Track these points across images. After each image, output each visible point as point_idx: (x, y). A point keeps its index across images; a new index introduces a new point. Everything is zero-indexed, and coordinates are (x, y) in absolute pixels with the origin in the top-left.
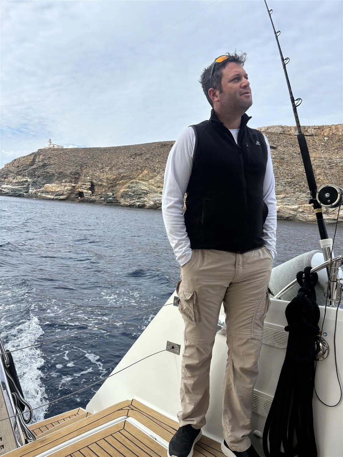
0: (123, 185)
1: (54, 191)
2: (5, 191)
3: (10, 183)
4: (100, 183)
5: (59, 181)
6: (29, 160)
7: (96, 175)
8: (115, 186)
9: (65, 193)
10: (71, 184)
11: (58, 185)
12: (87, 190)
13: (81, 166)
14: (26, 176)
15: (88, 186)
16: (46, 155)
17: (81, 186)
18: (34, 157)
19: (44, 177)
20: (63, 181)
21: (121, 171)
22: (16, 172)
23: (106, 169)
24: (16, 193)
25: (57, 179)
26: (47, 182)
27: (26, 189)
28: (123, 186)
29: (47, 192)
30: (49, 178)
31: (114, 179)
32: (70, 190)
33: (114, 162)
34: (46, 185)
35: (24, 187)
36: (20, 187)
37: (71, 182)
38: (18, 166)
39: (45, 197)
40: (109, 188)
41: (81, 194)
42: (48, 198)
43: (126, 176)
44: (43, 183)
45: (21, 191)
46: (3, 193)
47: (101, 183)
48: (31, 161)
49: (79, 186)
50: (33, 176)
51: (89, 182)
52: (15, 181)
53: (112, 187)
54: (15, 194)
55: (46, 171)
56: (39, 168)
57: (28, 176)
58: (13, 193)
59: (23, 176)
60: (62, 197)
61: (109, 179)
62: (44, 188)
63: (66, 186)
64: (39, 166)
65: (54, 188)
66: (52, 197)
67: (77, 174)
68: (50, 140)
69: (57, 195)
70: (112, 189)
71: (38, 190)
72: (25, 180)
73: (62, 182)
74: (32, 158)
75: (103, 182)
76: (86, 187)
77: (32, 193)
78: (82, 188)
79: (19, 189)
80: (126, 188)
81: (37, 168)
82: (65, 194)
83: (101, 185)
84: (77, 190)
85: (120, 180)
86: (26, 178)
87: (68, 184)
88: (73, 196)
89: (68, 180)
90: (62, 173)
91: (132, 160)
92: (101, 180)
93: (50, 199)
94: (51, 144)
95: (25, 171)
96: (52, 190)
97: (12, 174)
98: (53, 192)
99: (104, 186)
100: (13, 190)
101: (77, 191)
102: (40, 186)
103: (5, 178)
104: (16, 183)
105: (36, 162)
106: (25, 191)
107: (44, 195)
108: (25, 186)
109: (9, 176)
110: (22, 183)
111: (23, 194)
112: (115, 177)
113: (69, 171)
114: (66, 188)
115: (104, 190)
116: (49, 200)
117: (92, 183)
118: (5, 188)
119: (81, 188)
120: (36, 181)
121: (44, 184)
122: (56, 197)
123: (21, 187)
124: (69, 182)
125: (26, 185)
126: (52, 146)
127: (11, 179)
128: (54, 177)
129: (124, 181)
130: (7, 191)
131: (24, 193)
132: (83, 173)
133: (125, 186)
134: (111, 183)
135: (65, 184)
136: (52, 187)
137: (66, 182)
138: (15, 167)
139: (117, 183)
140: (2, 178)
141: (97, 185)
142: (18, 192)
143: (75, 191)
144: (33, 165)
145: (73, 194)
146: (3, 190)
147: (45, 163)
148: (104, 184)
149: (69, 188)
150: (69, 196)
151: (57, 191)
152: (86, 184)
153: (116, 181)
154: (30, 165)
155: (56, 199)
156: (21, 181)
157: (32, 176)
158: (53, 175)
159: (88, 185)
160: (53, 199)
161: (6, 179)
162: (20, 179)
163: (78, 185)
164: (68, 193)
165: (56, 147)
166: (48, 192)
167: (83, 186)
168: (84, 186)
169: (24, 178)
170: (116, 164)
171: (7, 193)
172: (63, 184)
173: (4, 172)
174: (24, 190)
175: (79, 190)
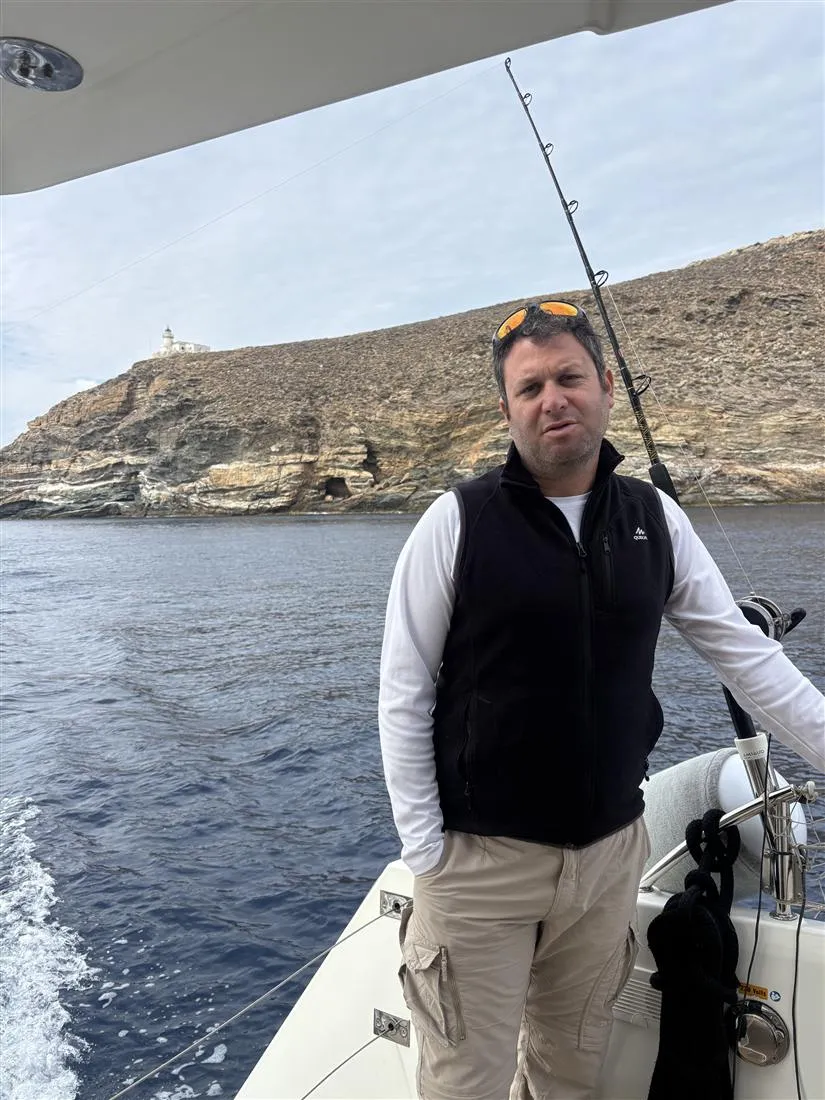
0: (475, 441)
1: (246, 485)
2: (55, 503)
3: (59, 476)
4: (394, 442)
5: (257, 450)
6: (114, 400)
7: (373, 418)
8: (447, 446)
9: (284, 489)
10: (299, 455)
11: (257, 465)
12: (355, 469)
13: (312, 397)
14: (114, 448)
15: (359, 456)
16: (178, 375)
17: (334, 460)
18: (129, 386)
19: (204, 442)
20: (273, 449)
21: (460, 395)
22: (77, 439)
23: (399, 395)
24: (92, 507)
25: (251, 444)
26: (214, 456)
27: (124, 490)
28: (475, 445)
29: (222, 492)
30: (221, 445)
31: (443, 426)
32: (298, 477)
33: (418, 371)
34: (213, 467)
35: (115, 485)
36: (101, 487)
37: (299, 449)
38: (79, 423)
39: (218, 507)
40: (427, 456)
41: (335, 486)
42: (230, 509)
43: (483, 410)
44: (203, 462)
45: (105, 496)
46: (50, 509)
47: (399, 444)
48: (122, 399)
49: (327, 461)
50: (142, 446)
51: (360, 442)
52: (79, 469)
53: (438, 450)
54: (91, 511)
55: (207, 423)
56: (161, 417)
57: (122, 448)
58: (84, 505)
59: (106, 450)
60: (275, 502)
61: (425, 428)
62: (207, 479)
63: (284, 464)
64: (163, 413)
65: (245, 474)
66: (244, 505)
67: (309, 423)
68: (168, 330)
69: (257, 497)
70: (438, 458)
71: (187, 487)
72: (113, 461)
73: (271, 453)
74: (124, 390)
75: (406, 439)
76: (352, 461)
77: (159, 499)
78: (337, 464)
79: (98, 492)
80: (485, 449)
81: (155, 419)
82: (285, 491)
83: (400, 448)
84: (322, 474)
85: (463, 426)
86: (116, 456)
87: (290, 458)
88: (310, 494)
89: (285, 443)
90: (263, 422)
91: (478, 357)
92: (397, 434)
93: (236, 514)
94: (172, 343)
95: (109, 434)
96: (238, 484)
97: (63, 448)
98: (243, 488)
99: (409, 453)
100: (81, 498)
101: (321, 477)
102: (189, 474)
103: (41, 463)
104: (83, 473)
105: (136, 403)
106: (120, 496)
107: (214, 503)
108: (116, 480)
109: (51, 455)
110: (107, 472)
111: (117, 506)
112: (443, 417)
113: (287, 416)
114: (285, 471)
115: (411, 464)
116: (234, 515)
117: (367, 444)
118: (50, 495)
119: (335, 467)
120: (174, 459)
121: (207, 465)
122: (256, 504)
123: (104, 486)
124: (293, 451)
125: (119, 476)
126: (177, 348)
127: (64, 464)
128: (239, 439)
129: (477, 427)
130: (61, 503)
131: (120, 504)
132: (324, 417)
133: (480, 443)
134: (434, 440)
135: (280, 458)
136: (236, 470)
137: (282, 451)
138: (69, 425)
139: (453, 435)
140: (33, 464)
141: (384, 449)
142: (98, 503)
143: (312, 478)
144: (127, 413)
145: (309, 487)
146: (45, 500)
147: (187, 400)
148: (411, 444)
149: (296, 469)
150: (296, 496)
151: (255, 483)
152: (352, 449)
153: (446, 430)
154: (118, 414)
155: (259, 511)
156: (103, 465)
157: (138, 447)
158: (235, 432)
159: (359, 453)
160: (247, 512)
161: (46, 467)
162: (95, 459)
163: (323, 458)
164: (293, 488)
165: (191, 349)
166: (224, 491)
167: (341, 457)
168: (345, 459)
169: (111, 455)
170: (429, 377)
171: (62, 509)
172: (273, 459)
173: (33, 444)
174: (117, 493)
175: (331, 472)
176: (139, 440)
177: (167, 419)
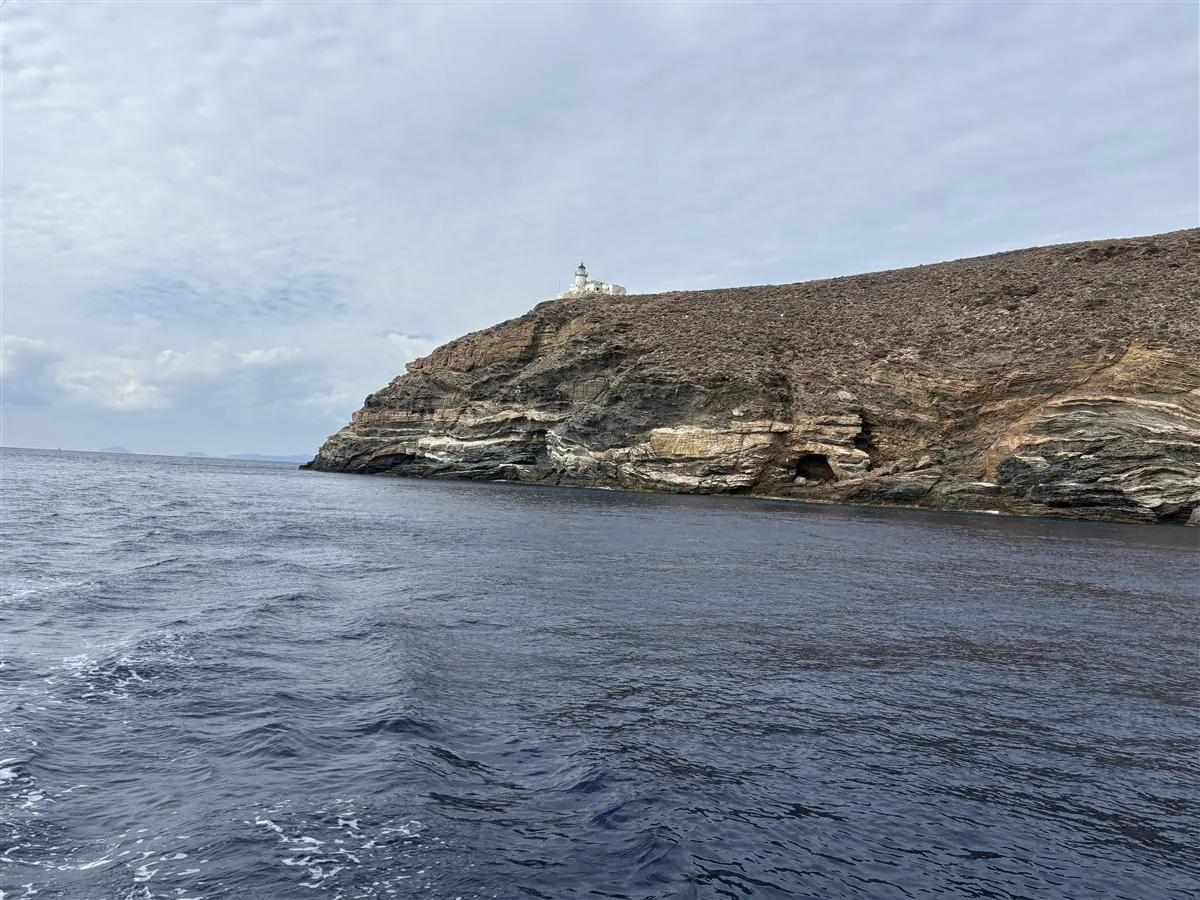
0: (1015, 419)
1: (698, 456)
2: (441, 459)
3: (443, 428)
4: (899, 414)
5: (716, 411)
6: (517, 343)
7: (866, 381)
8: (973, 424)
9: (745, 464)
10: (768, 423)
11: (713, 431)
12: (844, 445)
13: (777, 352)
14: (514, 400)
15: (851, 429)
16: (603, 318)
17: (816, 432)
18: (536, 329)
19: (646, 399)
20: (736, 412)
21: (994, 359)
22: (470, 387)
23: (901, 354)
24: (485, 468)
25: (706, 405)
26: (655, 418)
27: (523, 451)
28: (1014, 425)
29: (664, 462)
30: (668, 403)
31: (970, 397)
32: (765, 450)
33: (922, 327)
34: (655, 430)
35: (512, 444)
36: (496, 444)
37: (769, 415)
38: (471, 369)
39: (659, 481)
40: (947, 435)
41: (813, 465)
42: (676, 485)
43: (1032, 379)
44: (643, 424)
45: (500, 457)
46: (434, 466)
47: (907, 416)
48: (526, 343)
49: (806, 432)
50: (554, 399)
51: (853, 411)
52: (471, 421)
53: (961, 428)
54: (477, 474)
55: (650, 376)
56: (579, 367)
57: (524, 401)
58: (476, 465)
59: (504, 401)
60: (733, 480)
61: (945, 398)
62: (648, 445)
63: (749, 433)
64: (583, 362)
65: (697, 442)
66: (694, 481)
67: (780, 383)
68: (582, 267)
69: (710, 473)
70: (960, 439)
71: (619, 453)
72: (513, 415)
73: (733, 417)
74: (529, 333)
75: (917, 411)
76: (841, 435)
77: (577, 465)
78: (819, 437)
79: (492, 449)
80: (1030, 431)
81: (572, 368)
82: (747, 468)
83: (908, 422)
84: (796, 448)
85: (1000, 399)
86: (516, 410)
87: (757, 425)
88: (777, 473)
89: (751, 406)
90: (724, 379)
91: (1006, 312)
92: (903, 403)
93: (683, 491)
94: (586, 283)
95: (510, 383)
96: (687, 453)
97: (451, 396)
98: (692, 459)
99: (921, 429)
100: (471, 456)
101: (794, 452)
102: (622, 437)
103: (422, 412)
104: (473, 427)
105: (540, 350)
106: (518, 457)
107: (655, 476)
108: (513, 438)
109: (435, 403)
110: (504, 428)
111: (515, 470)
112: (971, 385)
113: (755, 374)
114: (748, 442)
115: (922, 444)
116: (680, 493)
117: (862, 413)
118: (434, 450)
119: (816, 441)
120: (605, 417)
121: (648, 428)
122: (709, 482)
123: (500, 444)
124: (762, 417)
125: (518, 434)
126: (591, 287)
127: (452, 415)
128: (689, 397)
129: (1020, 401)
130: (447, 460)
131: (518, 466)
132: (794, 377)
133: (1021, 422)
134: (959, 414)
135: (744, 424)
136: (684, 437)
137: (747, 416)
138: (458, 370)
139: (982, 410)
140: (413, 412)
141: (883, 422)
142: (492, 463)
143: (781, 453)
144: (530, 360)
145: (776, 465)
146: (427, 455)
147: (617, 348)
148: (923, 417)
149: (763, 439)
150: (761, 474)
151: (710, 454)
152: (843, 420)
153: (976, 402)
154: (520, 360)
155: (711, 490)
156: (500, 419)
157: (549, 400)
158: (687, 389)
159: (851, 425)
160: (697, 491)
161: (428, 416)
162: (491, 411)
163: (800, 428)
164: (756, 464)
165: (609, 289)
166: (667, 461)
167: (826, 429)
168: (831, 431)
169: (510, 408)
170: (941, 334)
171: (448, 468)
172: (735, 425)
173: (415, 389)
174: (515, 453)
175: (810, 447)
176: (548, 392)
177: (586, 370)
